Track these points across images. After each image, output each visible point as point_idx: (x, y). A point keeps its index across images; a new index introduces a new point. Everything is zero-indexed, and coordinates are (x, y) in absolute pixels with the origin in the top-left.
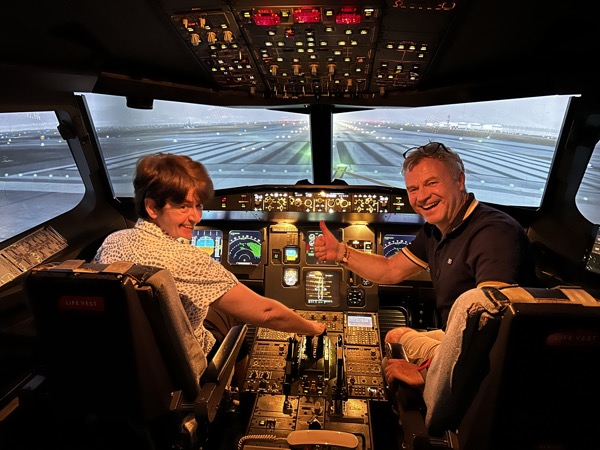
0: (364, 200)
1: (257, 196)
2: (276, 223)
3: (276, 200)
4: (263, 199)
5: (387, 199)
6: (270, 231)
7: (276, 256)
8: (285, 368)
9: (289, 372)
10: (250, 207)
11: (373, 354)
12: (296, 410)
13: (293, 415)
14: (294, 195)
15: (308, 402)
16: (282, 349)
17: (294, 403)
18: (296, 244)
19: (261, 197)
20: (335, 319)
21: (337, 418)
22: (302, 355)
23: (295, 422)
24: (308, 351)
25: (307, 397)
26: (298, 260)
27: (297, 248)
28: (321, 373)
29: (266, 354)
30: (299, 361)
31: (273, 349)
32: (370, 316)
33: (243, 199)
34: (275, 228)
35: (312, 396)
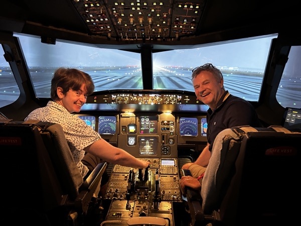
0: (169, 97)
1: (113, 96)
2: (124, 112)
3: (123, 97)
4: (117, 97)
5: (181, 97)
6: (120, 116)
7: (124, 130)
8: (127, 187)
9: (130, 188)
10: (109, 102)
11: (175, 178)
12: (133, 208)
13: (131, 210)
14: (133, 95)
15: (139, 203)
16: (126, 177)
17: (132, 204)
18: (134, 123)
19: (115, 96)
20: (155, 162)
21: (156, 211)
22: (137, 179)
23: (132, 214)
24: (140, 177)
25: (139, 201)
26: (135, 132)
27: (135, 125)
28: (147, 188)
29: (117, 180)
30: (135, 182)
31: (122, 177)
32: (173, 160)
33: (106, 97)
34: (123, 115)
35: (142, 200)
